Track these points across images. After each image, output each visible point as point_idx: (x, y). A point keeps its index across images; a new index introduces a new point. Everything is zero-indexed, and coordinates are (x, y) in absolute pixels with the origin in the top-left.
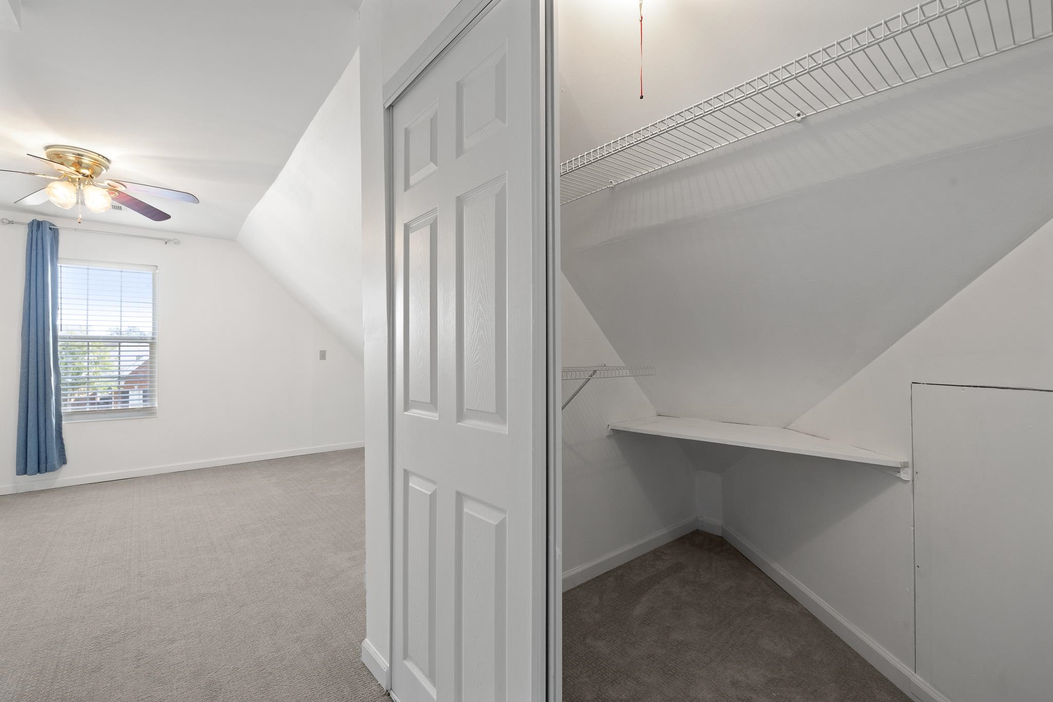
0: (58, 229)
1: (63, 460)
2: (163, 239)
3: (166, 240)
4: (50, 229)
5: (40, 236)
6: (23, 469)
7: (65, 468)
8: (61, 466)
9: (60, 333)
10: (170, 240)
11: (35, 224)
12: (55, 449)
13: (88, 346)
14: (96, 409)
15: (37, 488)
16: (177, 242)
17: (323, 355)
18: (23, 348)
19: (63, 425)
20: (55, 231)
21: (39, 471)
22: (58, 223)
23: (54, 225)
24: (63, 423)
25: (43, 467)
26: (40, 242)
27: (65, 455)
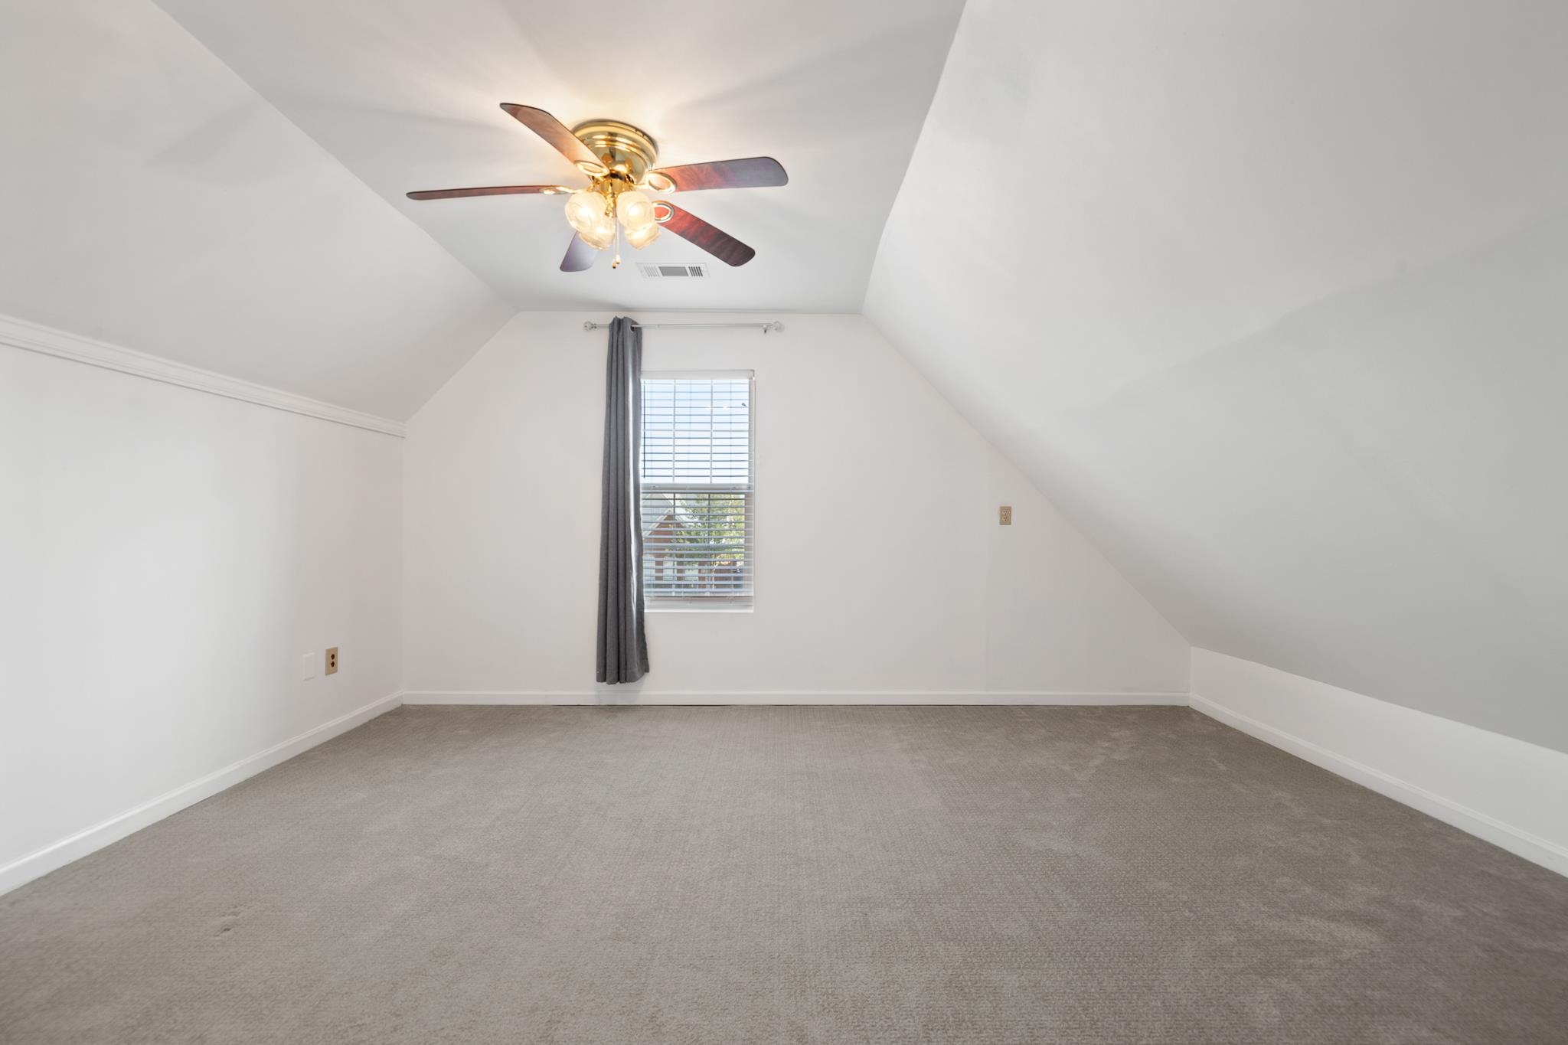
0: (640, 329)
1: (645, 668)
2: (759, 325)
3: (765, 326)
4: (633, 329)
5: (620, 340)
6: (602, 677)
7: (648, 678)
8: (642, 675)
9: (642, 481)
10: (770, 326)
11: (616, 322)
12: (635, 650)
13: (674, 499)
14: (682, 595)
15: (619, 702)
16: (779, 328)
17: (1006, 515)
18: (603, 502)
19: (645, 615)
20: (637, 331)
21: (619, 680)
22: (642, 320)
23: (636, 323)
24: (646, 611)
25: (622, 675)
26: (620, 347)
27: (647, 659)
